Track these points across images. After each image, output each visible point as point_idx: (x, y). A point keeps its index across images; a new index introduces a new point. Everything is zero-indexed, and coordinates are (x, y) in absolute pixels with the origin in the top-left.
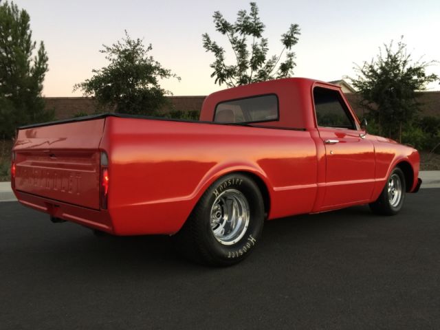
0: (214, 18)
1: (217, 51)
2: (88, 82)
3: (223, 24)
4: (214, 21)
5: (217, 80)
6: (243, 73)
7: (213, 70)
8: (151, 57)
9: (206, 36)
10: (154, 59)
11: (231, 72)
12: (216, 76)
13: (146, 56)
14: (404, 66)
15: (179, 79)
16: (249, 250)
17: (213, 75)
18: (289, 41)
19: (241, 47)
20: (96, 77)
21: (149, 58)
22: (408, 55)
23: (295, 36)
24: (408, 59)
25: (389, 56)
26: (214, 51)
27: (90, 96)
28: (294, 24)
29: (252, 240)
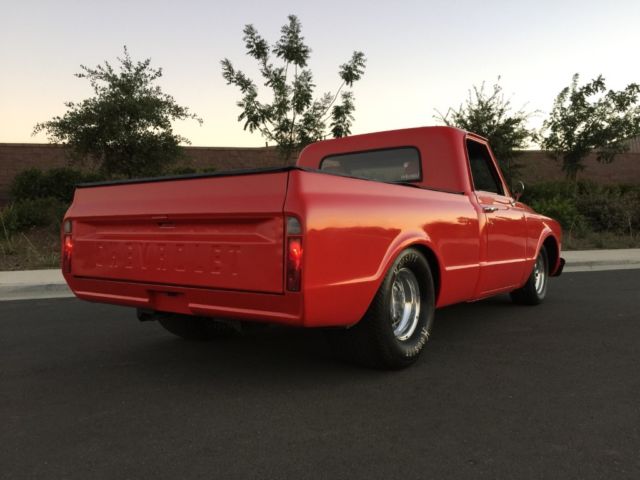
0: (245, 35)
1: (244, 84)
2: (58, 121)
3: (257, 44)
4: (244, 39)
5: (246, 125)
6: (284, 117)
7: (242, 110)
8: (158, 88)
9: (227, 63)
10: (162, 90)
11: (266, 114)
12: (246, 119)
13: (151, 85)
14: (500, 115)
15: (201, 121)
16: (423, 346)
17: (242, 117)
18: (349, 76)
19: (277, 82)
20: (71, 114)
21: (154, 89)
22: (505, 102)
23: (359, 68)
24: (507, 107)
25: (481, 103)
26: (239, 84)
27: (61, 143)
28: (358, 51)
29: (426, 333)
